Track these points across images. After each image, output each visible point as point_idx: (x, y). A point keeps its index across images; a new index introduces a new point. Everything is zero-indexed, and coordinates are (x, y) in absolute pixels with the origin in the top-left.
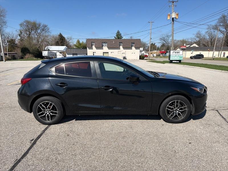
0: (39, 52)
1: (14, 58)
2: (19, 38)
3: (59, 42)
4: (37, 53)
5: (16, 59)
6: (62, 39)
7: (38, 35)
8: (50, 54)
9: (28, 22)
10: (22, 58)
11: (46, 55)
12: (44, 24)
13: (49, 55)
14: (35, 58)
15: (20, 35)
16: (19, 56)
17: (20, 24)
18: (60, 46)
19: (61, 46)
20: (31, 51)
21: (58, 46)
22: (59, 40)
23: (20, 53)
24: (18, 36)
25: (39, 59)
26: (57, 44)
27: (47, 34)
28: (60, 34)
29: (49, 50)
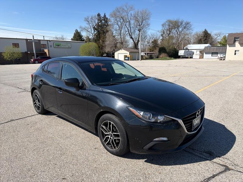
0: (175, 51)
1: (151, 58)
2: (161, 38)
3: (203, 40)
4: (173, 53)
5: (152, 59)
6: (207, 37)
7: (179, 33)
8: (187, 53)
9: (170, 22)
10: (157, 58)
11: (182, 55)
12: (187, 21)
13: (185, 55)
14: (168, 58)
15: (162, 35)
16: (155, 56)
17: (162, 24)
18: (202, 44)
19: (204, 44)
20: (168, 51)
21: (201, 44)
22: (203, 37)
23: (158, 53)
24: (161, 36)
25: (172, 58)
26: (200, 42)
27: (188, 32)
28: (205, 30)
29: (187, 49)
